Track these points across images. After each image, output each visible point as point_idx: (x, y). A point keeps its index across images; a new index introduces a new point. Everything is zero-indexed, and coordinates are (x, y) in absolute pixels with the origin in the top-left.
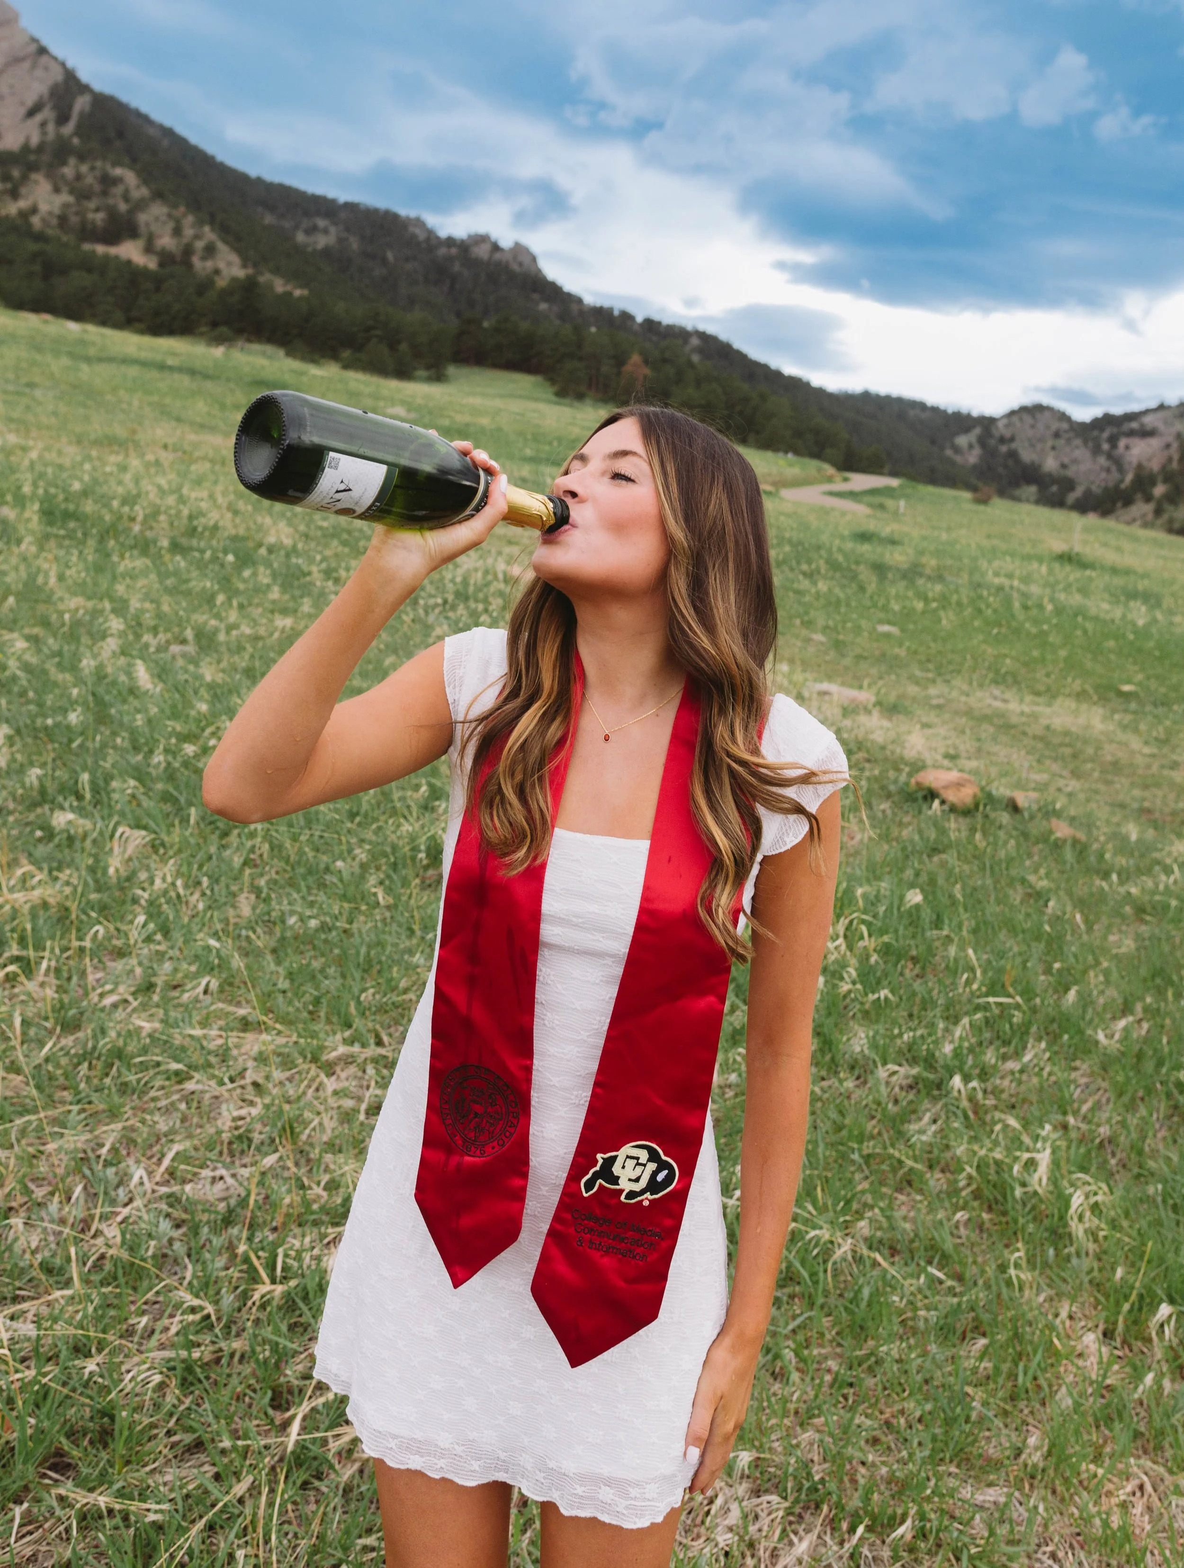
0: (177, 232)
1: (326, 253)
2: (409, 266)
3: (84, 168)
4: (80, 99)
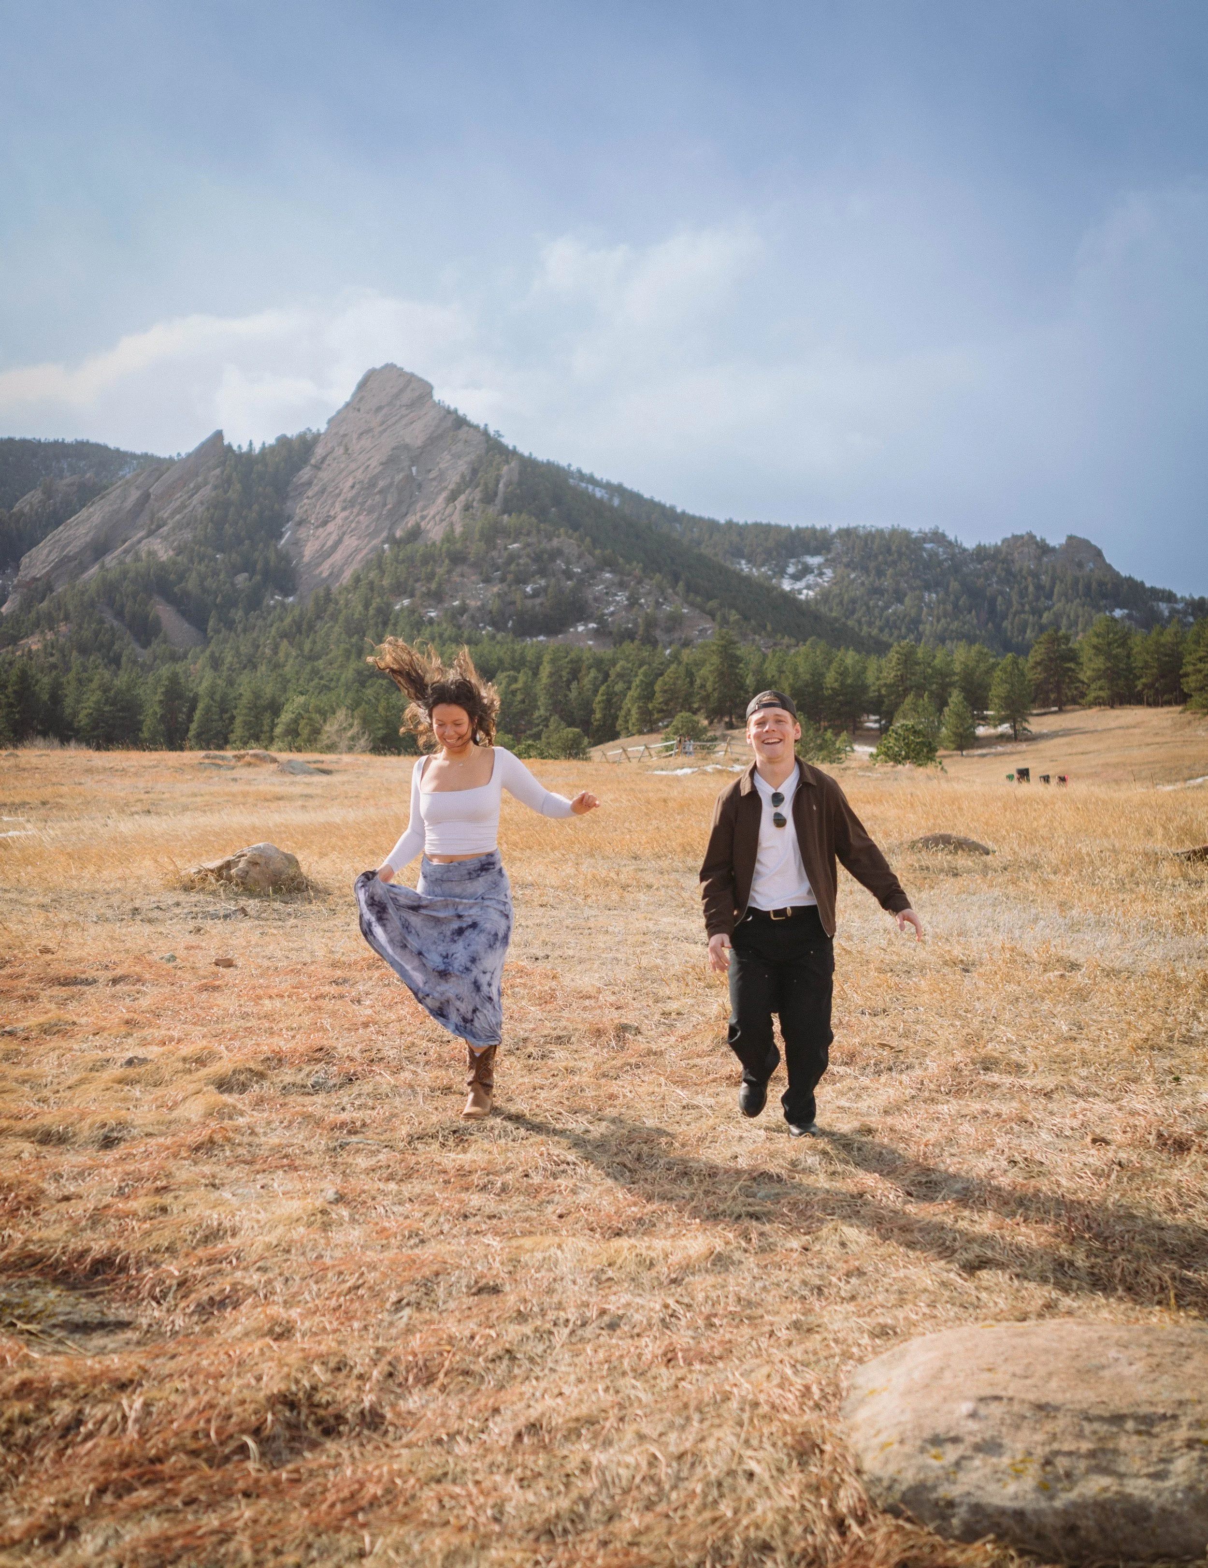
4: (505, 469)
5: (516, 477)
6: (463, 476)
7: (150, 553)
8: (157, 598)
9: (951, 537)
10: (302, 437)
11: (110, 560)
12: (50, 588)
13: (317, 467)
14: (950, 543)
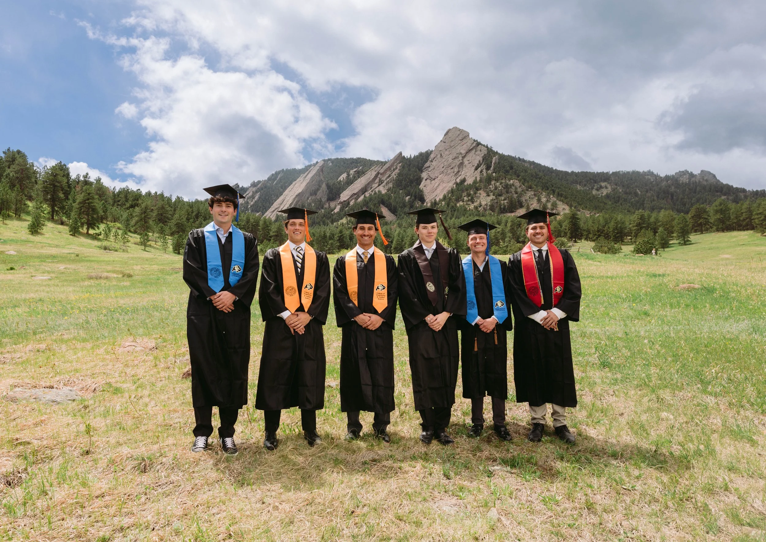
0: (539, 200)
1: (608, 196)
2: (649, 194)
3: (498, 184)
4: (494, 158)
5: (497, 161)
6: (480, 161)
7: (379, 191)
8: (381, 205)
9: (655, 173)
10: (427, 152)
11: (367, 194)
12: (349, 204)
13: (432, 161)
14: (655, 175)
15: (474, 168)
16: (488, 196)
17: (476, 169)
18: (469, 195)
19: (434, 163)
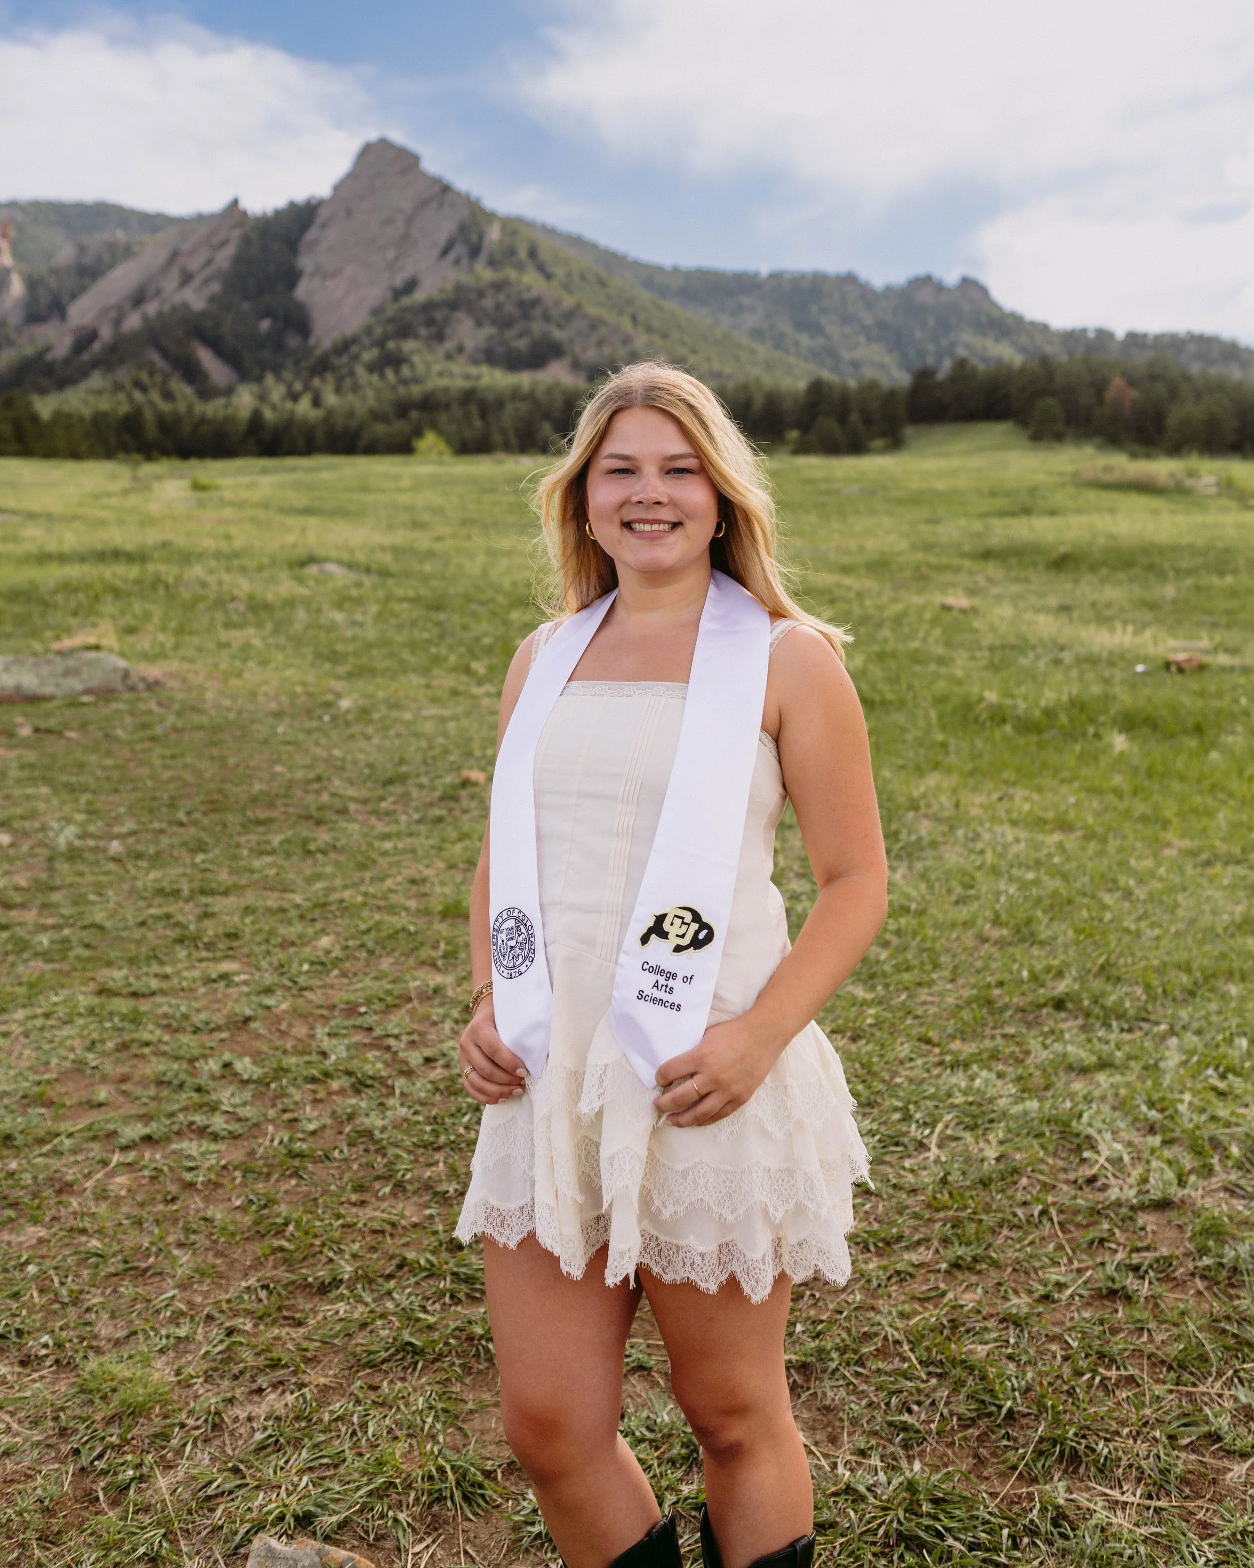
4: (489, 228)
5: (498, 235)
6: (450, 236)
7: (185, 305)
8: (196, 342)
11: (149, 309)
12: (96, 334)
14: (862, 283)
15: (436, 252)
16: (479, 324)
17: (445, 252)
18: (430, 322)
19: (333, 234)
